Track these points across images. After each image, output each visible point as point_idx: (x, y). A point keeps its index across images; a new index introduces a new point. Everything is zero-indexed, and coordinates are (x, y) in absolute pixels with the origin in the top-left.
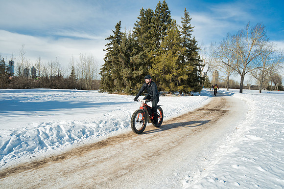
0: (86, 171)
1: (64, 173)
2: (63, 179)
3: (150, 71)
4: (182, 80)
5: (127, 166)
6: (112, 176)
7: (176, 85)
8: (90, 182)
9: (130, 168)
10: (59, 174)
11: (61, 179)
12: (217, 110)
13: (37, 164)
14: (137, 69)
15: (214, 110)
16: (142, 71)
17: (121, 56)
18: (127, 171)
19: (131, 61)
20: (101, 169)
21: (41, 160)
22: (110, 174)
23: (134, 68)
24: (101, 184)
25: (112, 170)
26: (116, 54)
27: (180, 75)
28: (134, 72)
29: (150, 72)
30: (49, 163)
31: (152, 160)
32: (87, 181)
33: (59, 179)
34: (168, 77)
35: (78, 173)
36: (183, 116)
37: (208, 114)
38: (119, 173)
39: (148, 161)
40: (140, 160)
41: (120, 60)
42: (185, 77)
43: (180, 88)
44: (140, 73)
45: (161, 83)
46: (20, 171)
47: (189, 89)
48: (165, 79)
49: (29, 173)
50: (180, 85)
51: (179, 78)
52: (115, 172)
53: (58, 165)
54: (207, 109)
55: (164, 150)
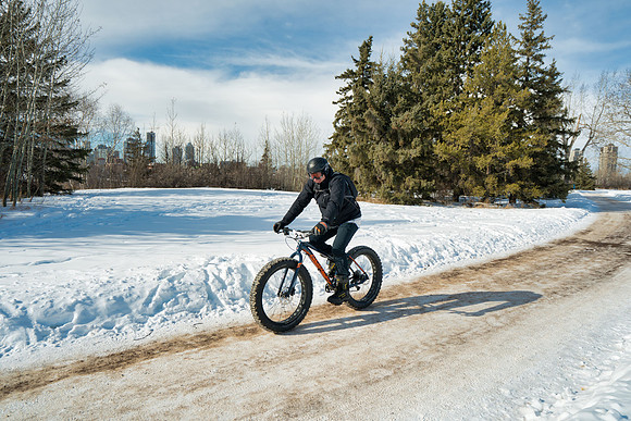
0: (302, 364)
1: (258, 363)
2: (257, 373)
3: (438, 149)
4: (517, 169)
5: (388, 362)
6: (357, 379)
7: (500, 180)
8: (312, 387)
9: (397, 366)
10: (249, 364)
11: (253, 373)
12: (614, 245)
13: (208, 340)
14: (407, 144)
15: (605, 245)
16: (419, 148)
17: (370, 115)
18: (390, 373)
19: (393, 125)
20: (333, 363)
21: (213, 331)
22: (352, 374)
23: (401, 142)
24: (334, 393)
25: (356, 367)
26: (361, 112)
27: (512, 156)
28: (399, 152)
29: (437, 152)
30: (229, 339)
31: (446, 354)
32: (306, 385)
33: (250, 374)
34: (482, 162)
35: (285, 365)
36: (519, 255)
37: (587, 253)
38: (372, 374)
39: (437, 354)
40: (418, 351)
41: (369, 124)
42: (526, 163)
43: (512, 188)
44: (414, 153)
45: (463, 176)
46: (176, 348)
47: (536, 192)
48: (473, 168)
49: (193, 356)
50: (510, 181)
51: (509, 165)
52: (363, 371)
53: (246, 344)
54: (585, 241)
55: (475, 333)
